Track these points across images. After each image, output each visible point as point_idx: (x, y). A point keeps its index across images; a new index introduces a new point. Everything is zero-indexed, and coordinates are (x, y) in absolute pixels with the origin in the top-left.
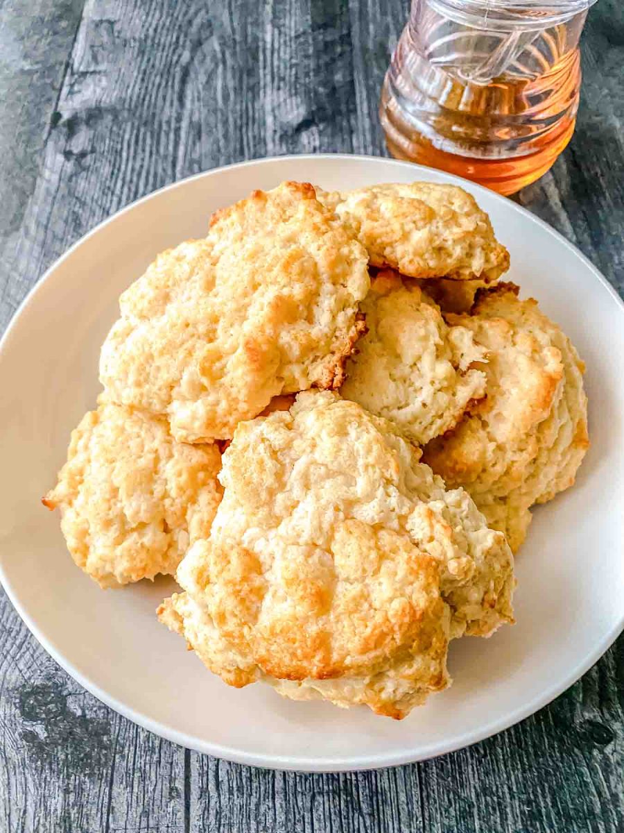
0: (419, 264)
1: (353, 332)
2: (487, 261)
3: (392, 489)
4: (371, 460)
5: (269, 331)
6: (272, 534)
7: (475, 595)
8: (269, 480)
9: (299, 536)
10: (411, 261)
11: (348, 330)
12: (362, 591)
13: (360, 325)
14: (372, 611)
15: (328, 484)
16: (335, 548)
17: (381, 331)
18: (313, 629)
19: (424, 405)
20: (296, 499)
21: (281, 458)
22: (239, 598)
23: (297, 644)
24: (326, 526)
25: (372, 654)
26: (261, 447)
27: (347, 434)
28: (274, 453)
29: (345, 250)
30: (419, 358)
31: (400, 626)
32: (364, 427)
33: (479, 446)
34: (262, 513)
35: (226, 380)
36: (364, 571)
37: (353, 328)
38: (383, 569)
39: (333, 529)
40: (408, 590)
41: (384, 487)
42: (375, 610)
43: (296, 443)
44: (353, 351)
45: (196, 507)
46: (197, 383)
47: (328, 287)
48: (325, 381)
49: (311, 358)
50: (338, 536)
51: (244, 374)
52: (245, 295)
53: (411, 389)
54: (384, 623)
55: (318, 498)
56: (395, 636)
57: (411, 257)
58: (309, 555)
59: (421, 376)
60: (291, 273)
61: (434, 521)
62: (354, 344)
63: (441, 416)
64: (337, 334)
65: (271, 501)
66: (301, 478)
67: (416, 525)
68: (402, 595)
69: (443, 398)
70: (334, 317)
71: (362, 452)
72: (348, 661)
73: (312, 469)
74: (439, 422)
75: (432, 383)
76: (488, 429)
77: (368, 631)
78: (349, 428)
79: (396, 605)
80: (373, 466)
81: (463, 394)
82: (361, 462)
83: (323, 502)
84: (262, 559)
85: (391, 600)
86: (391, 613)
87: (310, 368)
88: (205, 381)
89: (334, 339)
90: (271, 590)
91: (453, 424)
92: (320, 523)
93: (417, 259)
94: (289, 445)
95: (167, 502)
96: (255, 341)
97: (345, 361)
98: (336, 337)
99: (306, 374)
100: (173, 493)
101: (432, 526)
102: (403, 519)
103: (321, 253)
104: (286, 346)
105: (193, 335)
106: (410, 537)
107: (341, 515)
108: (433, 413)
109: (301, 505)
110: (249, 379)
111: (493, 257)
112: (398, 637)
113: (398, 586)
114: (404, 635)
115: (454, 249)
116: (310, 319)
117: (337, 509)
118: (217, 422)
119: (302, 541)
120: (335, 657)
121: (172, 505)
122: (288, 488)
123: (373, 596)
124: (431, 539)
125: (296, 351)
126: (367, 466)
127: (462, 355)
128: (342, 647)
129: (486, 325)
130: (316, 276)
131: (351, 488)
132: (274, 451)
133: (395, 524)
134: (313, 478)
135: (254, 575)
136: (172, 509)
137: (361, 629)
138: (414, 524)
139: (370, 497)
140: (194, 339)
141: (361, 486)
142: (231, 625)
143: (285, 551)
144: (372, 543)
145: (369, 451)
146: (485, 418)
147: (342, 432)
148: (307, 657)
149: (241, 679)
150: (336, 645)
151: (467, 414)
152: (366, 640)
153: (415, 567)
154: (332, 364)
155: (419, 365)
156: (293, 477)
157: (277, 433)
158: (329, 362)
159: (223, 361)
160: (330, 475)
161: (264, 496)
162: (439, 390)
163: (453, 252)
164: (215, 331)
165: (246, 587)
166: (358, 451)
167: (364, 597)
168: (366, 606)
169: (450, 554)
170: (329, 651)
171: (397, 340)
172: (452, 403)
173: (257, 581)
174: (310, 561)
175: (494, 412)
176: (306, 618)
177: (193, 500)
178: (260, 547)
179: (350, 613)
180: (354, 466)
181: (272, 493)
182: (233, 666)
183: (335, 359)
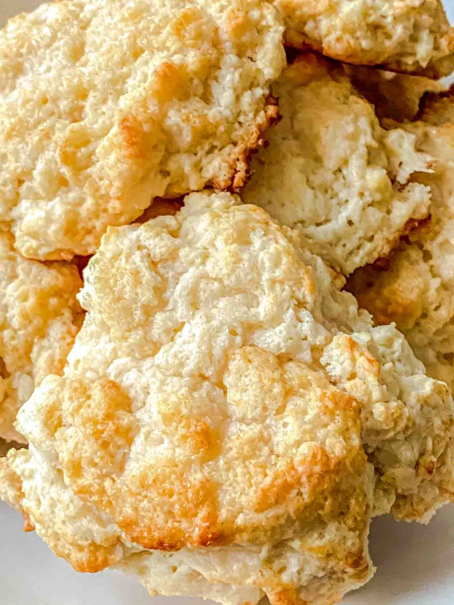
0: (349, 43)
1: (261, 119)
2: (436, 48)
3: (305, 314)
4: (278, 273)
5: (153, 108)
6: (148, 363)
7: (407, 453)
8: (146, 296)
9: (182, 365)
10: (338, 40)
11: (255, 116)
12: (261, 432)
13: (272, 110)
14: (273, 457)
15: (222, 303)
16: (228, 380)
17: (297, 126)
18: (196, 477)
19: (350, 223)
20: (180, 320)
21: (162, 271)
22: (100, 442)
23: (175, 498)
24: (217, 352)
25: (271, 513)
26: (137, 257)
27: (249, 243)
28: (153, 265)
29: (255, 14)
30: (346, 162)
31: (310, 477)
32: (271, 236)
33: (418, 282)
34: (135, 337)
35: (93, 170)
36: (265, 408)
37: (262, 113)
38: (290, 407)
39: (227, 357)
40: (321, 433)
41: (295, 310)
42: (278, 456)
43: (182, 253)
44: (260, 142)
45: (45, 342)
46: (55, 174)
47: (231, 58)
48: (222, 179)
49: (207, 147)
50: (233, 366)
51: (118, 160)
52: (123, 63)
53: (334, 201)
54: (289, 472)
55: (209, 318)
56: (302, 490)
57: (339, 33)
58: (194, 388)
59: (347, 186)
60: (184, 37)
61: (356, 354)
62: (263, 133)
63: (371, 239)
64: (241, 119)
65: (147, 322)
66: (188, 294)
67: (334, 358)
68: (312, 439)
69: (375, 215)
70: (238, 98)
71: (267, 264)
72: (240, 520)
73: (202, 285)
74: (368, 246)
75: (362, 195)
76: (431, 262)
77: (268, 480)
78: (252, 235)
79: (304, 449)
80: (282, 282)
81: (401, 212)
82: (266, 276)
83: (215, 323)
84: (132, 393)
85: (298, 444)
86: (298, 459)
87: (204, 161)
88: (65, 171)
89: (237, 125)
90: (143, 430)
91: (386, 250)
92: (210, 349)
93: (347, 37)
94: (173, 255)
96: (135, 119)
97: (250, 155)
98: (240, 123)
99: (198, 168)
100: (15, 322)
101: (354, 360)
102: (317, 351)
103: (224, 15)
104: (175, 129)
105: (52, 114)
106: (326, 373)
107: (238, 339)
108: (360, 233)
109: (187, 327)
110: (123, 167)
111: (444, 43)
112: (306, 490)
113: (308, 427)
114: (314, 488)
115: (394, 27)
116: (207, 98)
117: (233, 333)
118: (79, 226)
119: (185, 370)
120: (223, 514)
121: (13, 338)
122: (170, 307)
123: (275, 439)
124: (353, 376)
125: (187, 137)
126: (273, 282)
127: (401, 164)
128: (232, 502)
129: (433, 131)
130: (216, 44)
131: (252, 309)
132: (153, 263)
133: (307, 356)
134: (203, 296)
135: (120, 412)
136: (14, 342)
137: (260, 478)
138: (331, 357)
139: (275, 320)
140: (53, 118)
141: (265, 306)
142: (88, 478)
143: (163, 383)
144: (276, 375)
145: (276, 264)
146: (428, 246)
147: (242, 238)
148: (189, 515)
149: (96, 558)
150: (225, 499)
151: (404, 239)
152: (265, 493)
153: (331, 405)
154: (233, 157)
155: (345, 172)
156: (178, 293)
157: (157, 239)
158: (230, 155)
159: (91, 147)
160: (225, 292)
161: (138, 314)
162: (370, 205)
163: (392, 32)
164: (82, 108)
165: (111, 426)
166: (263, 263)
167: (264, 439)
168: (266, 450)
169: (376, 394)
170: (215, 507)
171: (317, 137)
172: (385, 223)
173: (126, 420)
174: (196, 395)
175: (440, 239)
176: (188, 464)
177: (42, 333)
178: (130, 379)
179: (245, 459)
180: (257, 283)
181: (148, 312)
182: (87, 539)
183: (237, 151)
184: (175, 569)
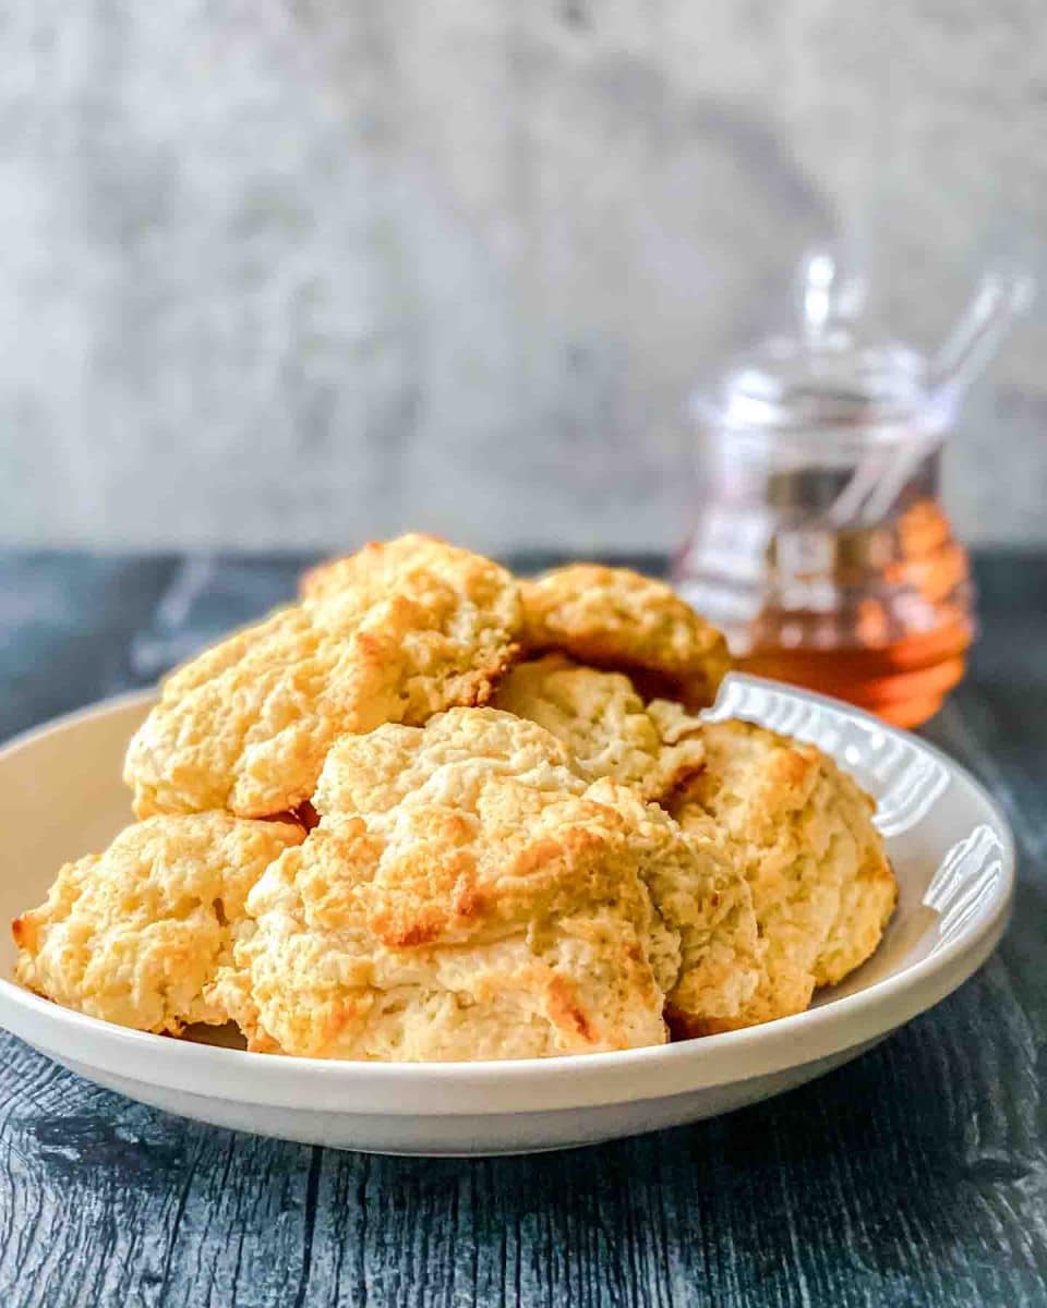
1: (503, 652)
2: (695, 640)
3: (560, 769)
5: (390, 631)
7: (684, 880)
8: (389, 763)
9: (431, 797)
11: (497, 650)
15: (472, 761)
16: (481, 804)
18: (451, 855)
19: (614, 762)
20: (427, 773)
24: (468, 781)
25: (534, 876)
30: (602, 712)
31: (572, 847)
34: (379, 791)
35: (327, 692)
36: (521, 814)
37: (504, 649)
38: (547, 810)
39: (478, 784)
40: (581, 822)
41: (549, 763)
42: (535, 835)
44: (504, 669)
47: (467, 605)
48: (466, 695)
49: (447, 671)
50: (485, 790)
52: (356, 613)
53: (592, 744)
54: (547, 842)
56: (565, 858)
59: (606, 732)
60: (418, 583)
62: (506, 663)
63: (640, 780)
64: (482, 651)
65: (391, 779)
66: (434, 757)
69: (641, 759)
70: (477, 635)
72: (500, 883)
73: (448, 752)
74: (637, 786)
75: (623, 737)
76: (717, 819)
77: (527, 847)
79: (564, 827)
81: (670, 760)
84: (379, 828)
85: (557, 827)
86: (556, 835)
87: (445, 683)
88: (298, 697)
89: (477, 655)
90: (393, 842)
95: (226, 871)
96: (371, 637)
97: (494, 678)
98: (480, 654)
99: (439, 688)
100: (236, 861)
104: (412, 651)
108: (628, 773)
109: (434, 776)
111: (702, 636)
112: (568, 858)
113: (566, 819)
114: (577, 859)
115: (642, 616)
116: (444, 631)
118: (311, 751)
120: (482, 879)
121: (234, 874)
122: (415, 767)
123: (532, 828)
125: (425, 658)
126: (524, 743)
127: (668, 727)
128: (491, 869)
130: (450, 593)
131: (503, 763)
134: (449, 757)
136: (235, 878)
138: (593, 793)
139: (528, 768)
141: (517, 759)
142: (335, 892)
145: (526, 731)
146: (710, 802)
148: (445, 888)
150: (483, 868)
151: (678, 787)
152: (524, 855)
154: (475, 679)
155: (602, 720)
156: (422, 759)
158: (472, 677)
159: (323, 676)
161: (381, 775)
162: (634, 749)
163: (640, 620)
171: (567, 694)
172: (653, 767)
175: (723, 792)
176: (442, 846)
179: (501, 839)
180: (507, 745)
181: (393, 772)
182: (332, 980)
183: (478, 674)
184: (433, 1016)
